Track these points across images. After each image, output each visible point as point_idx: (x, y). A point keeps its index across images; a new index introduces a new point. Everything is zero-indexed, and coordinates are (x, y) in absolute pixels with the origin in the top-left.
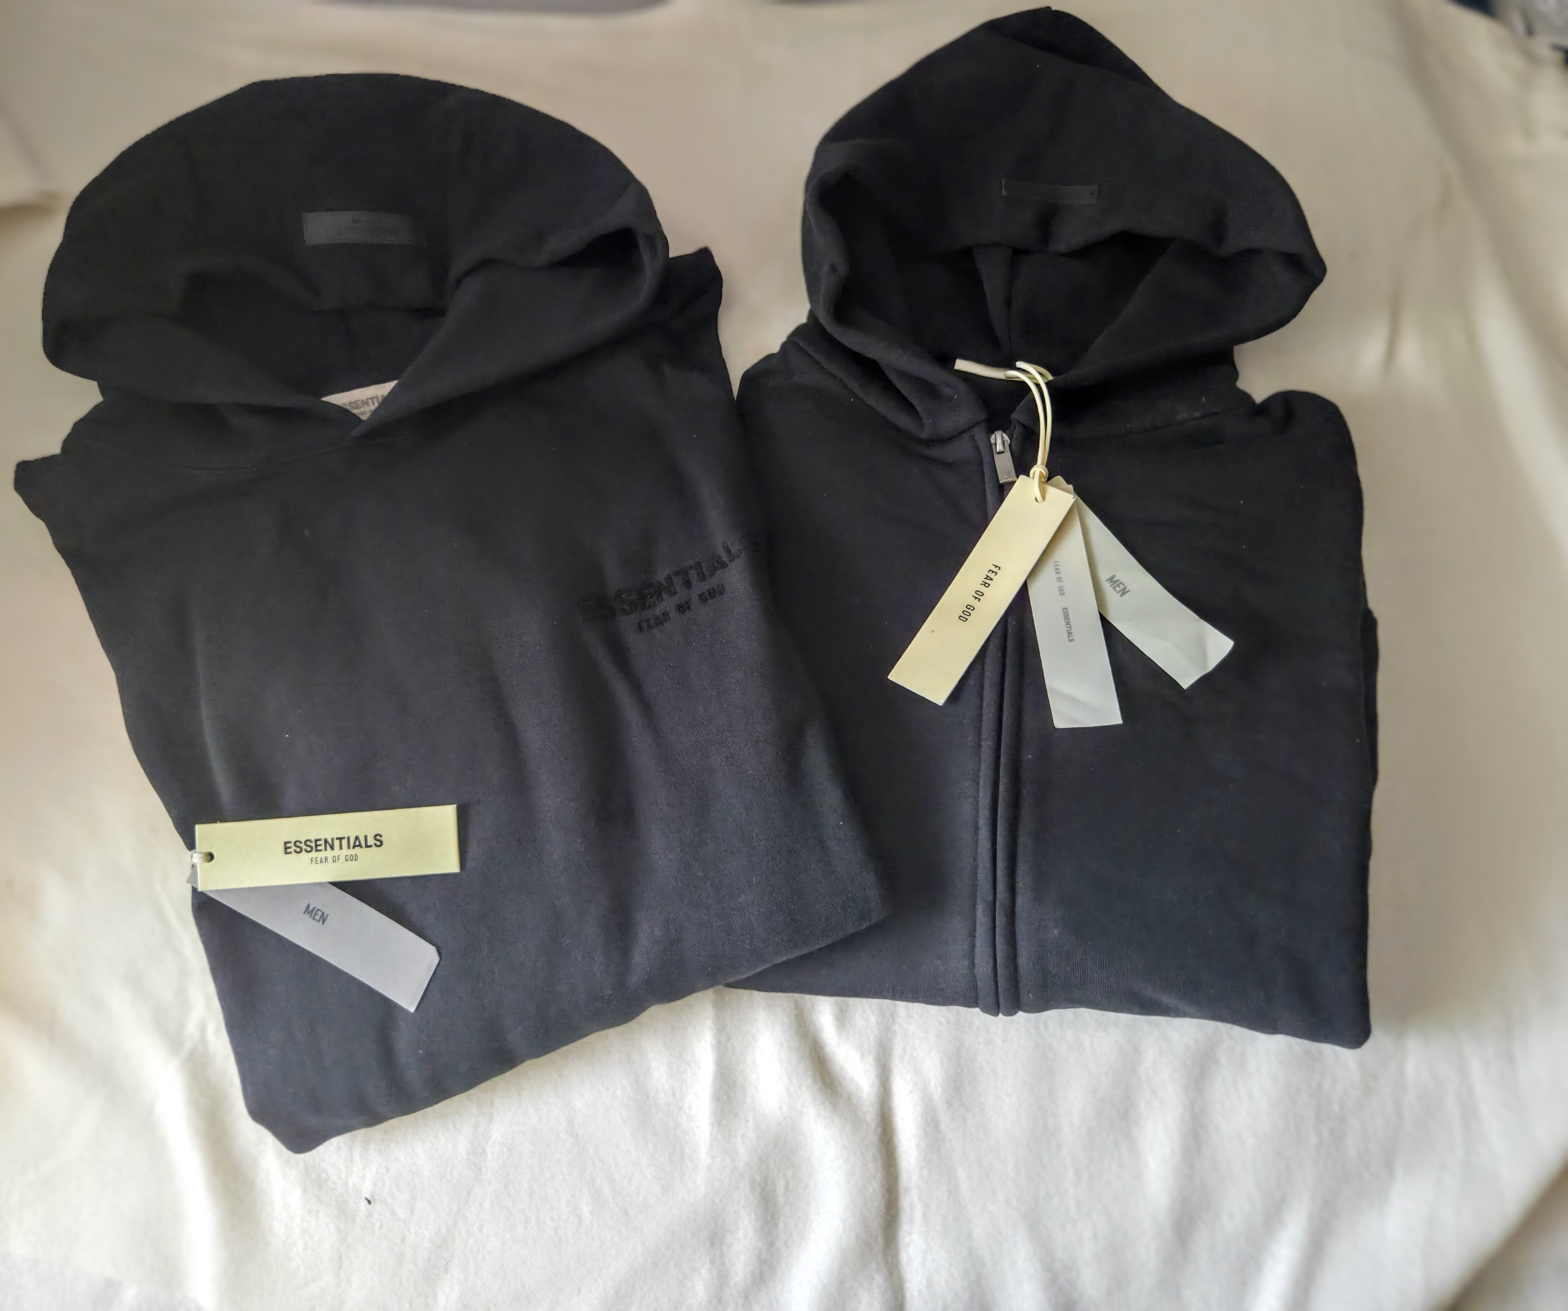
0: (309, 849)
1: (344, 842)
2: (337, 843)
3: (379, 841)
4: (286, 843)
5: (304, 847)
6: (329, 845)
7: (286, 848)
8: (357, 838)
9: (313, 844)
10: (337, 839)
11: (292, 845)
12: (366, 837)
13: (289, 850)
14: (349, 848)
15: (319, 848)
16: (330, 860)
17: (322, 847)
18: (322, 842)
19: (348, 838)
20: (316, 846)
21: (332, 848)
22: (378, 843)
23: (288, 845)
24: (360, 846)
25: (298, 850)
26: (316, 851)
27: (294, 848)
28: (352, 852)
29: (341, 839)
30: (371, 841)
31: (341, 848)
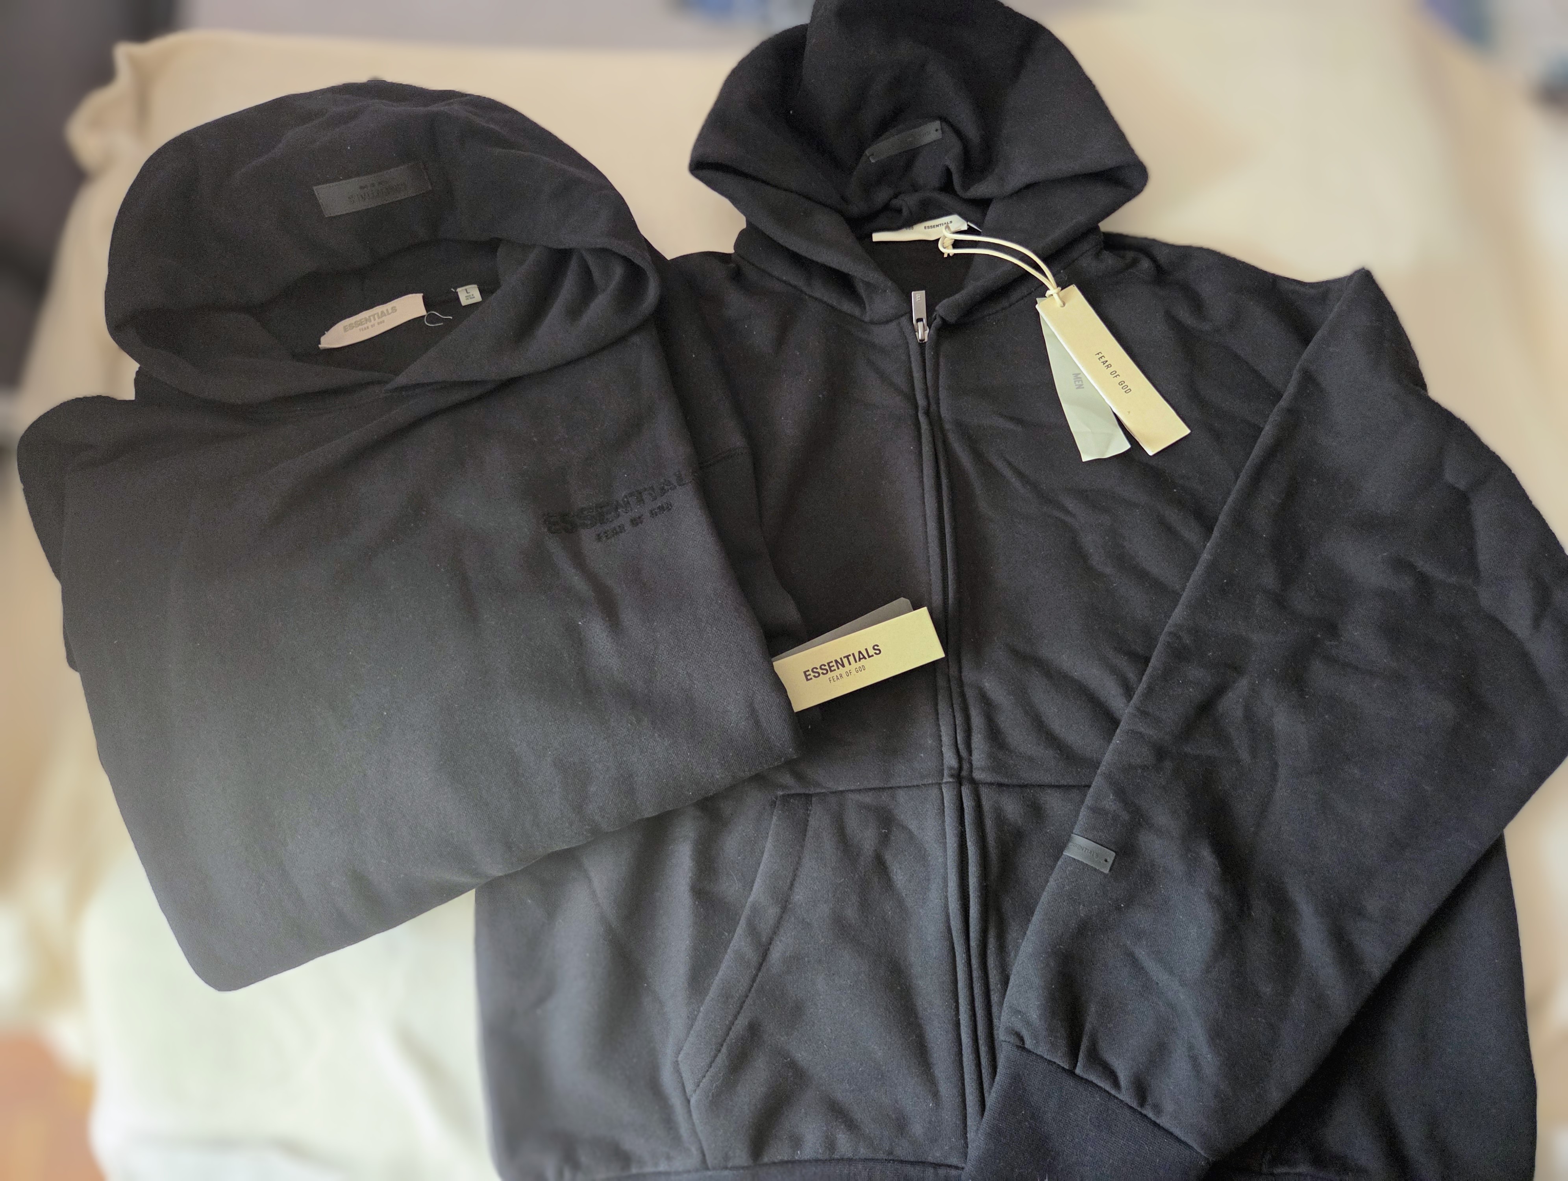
0: (825, 672)
1: (851, 658)
2: (845, 660)
3: (877, 650)
4: (805, 672)
5: (821, 671)
6: (840, 663)
7: (806, 676)
8: (860, 652)
9: (827, 667)
10: (844, 657)
11: (810, 672)
12: (866, 650)
13: (809, 677)
14: (856, 661)
15: (832, 669)
16: (844, 675)
17: (835, 667)
18: (834, 663)
19: (853, 654)
20: (830, 667)
21: (843, 666)
22: (878, 652)
23: (807, 673)
24: (864, 658)
25: (817, 675)
26: (831, 671)
27: (813, 674)
28: (860, 664)
29: (847, 657)
30: (871, 652)
31: (850, 664)
